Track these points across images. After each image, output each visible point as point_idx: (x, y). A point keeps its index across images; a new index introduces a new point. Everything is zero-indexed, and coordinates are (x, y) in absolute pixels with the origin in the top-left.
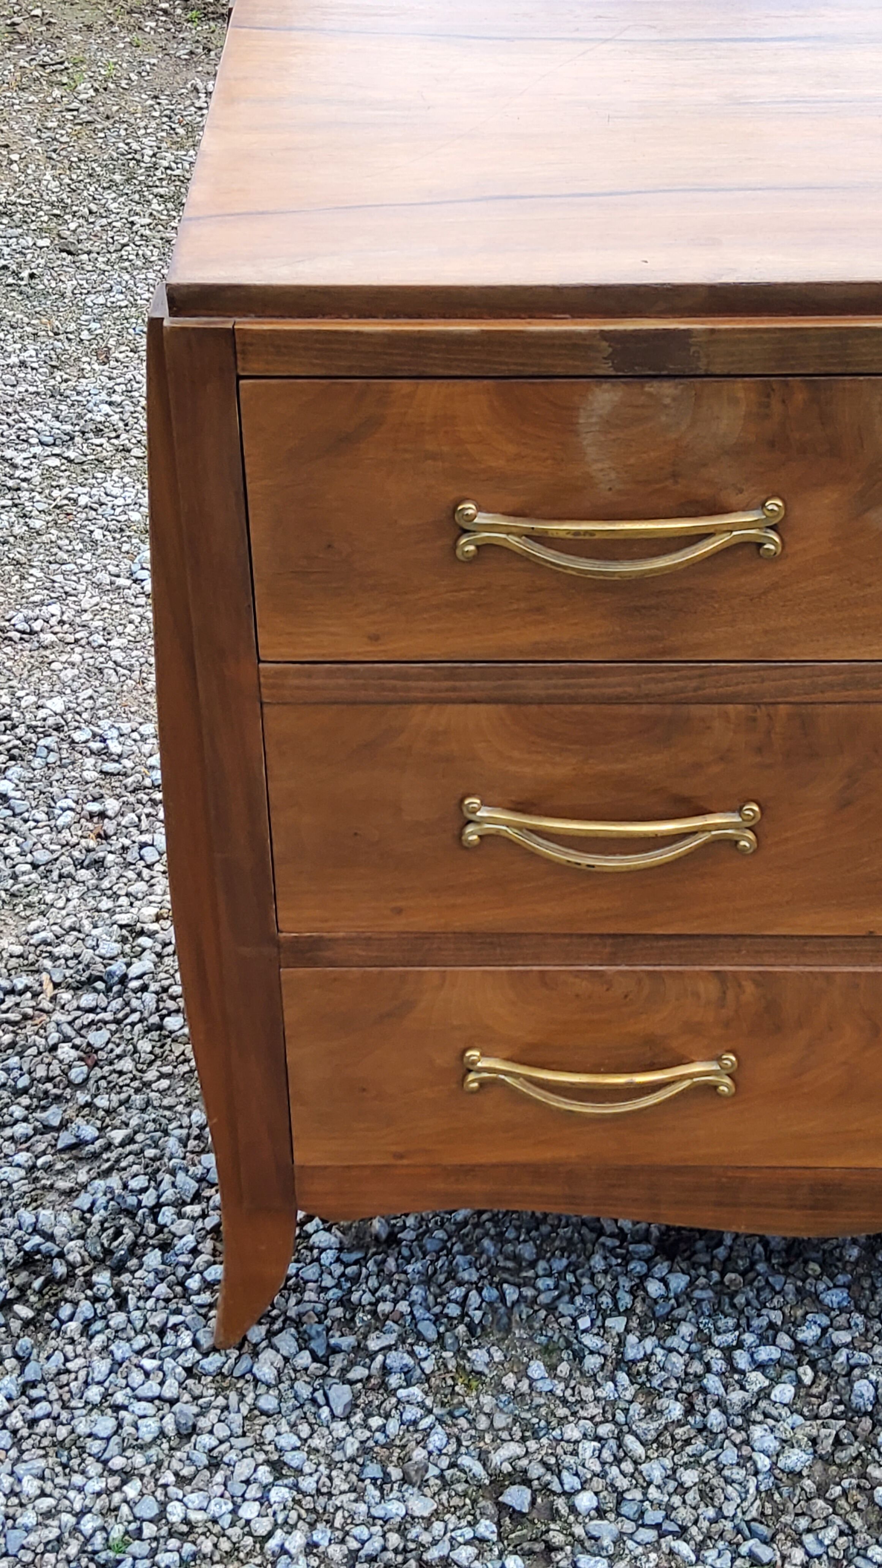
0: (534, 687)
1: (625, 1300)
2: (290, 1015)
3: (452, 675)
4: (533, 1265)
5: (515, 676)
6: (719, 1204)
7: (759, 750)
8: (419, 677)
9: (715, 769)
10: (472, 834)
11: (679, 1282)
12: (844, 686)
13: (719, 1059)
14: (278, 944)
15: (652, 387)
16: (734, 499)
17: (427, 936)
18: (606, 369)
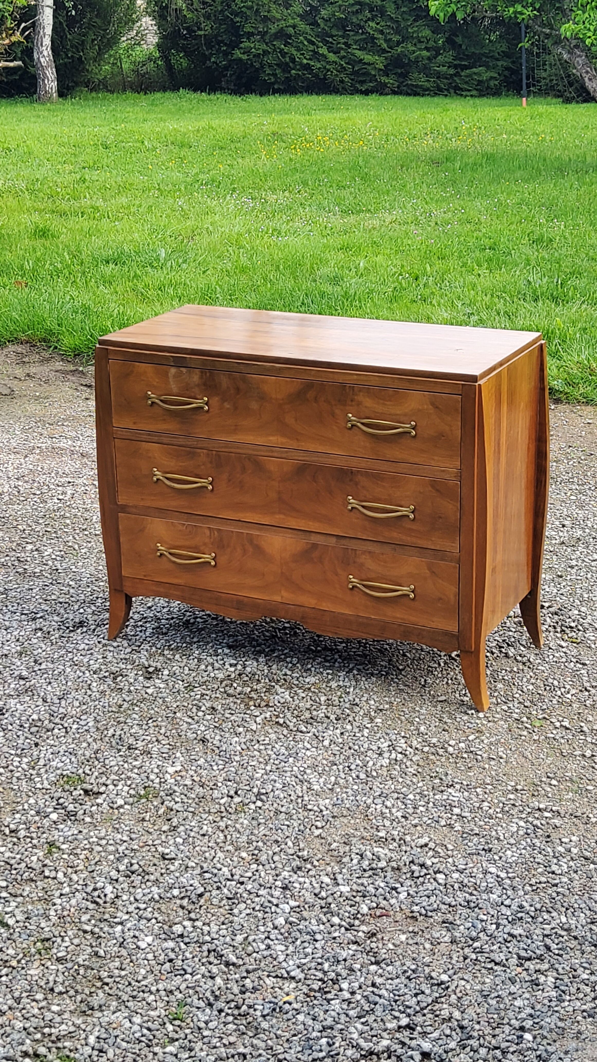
0: (165, 440)
1: (211, 651)
2: (120, 527)
3: (149, 435)
4: (195, 643)
5: (161, 436)
6: (216, 604)
7: (211, 462)
8: (143, 434)
9: (203, 467)
10: (155, 479)
11: (227, 651)
12: (226, 447)
13: (210, 554)
14: (117, 505)
15: (182, 369)
16: (199, 397)
17: (149, 507)
18: (172, 364)
